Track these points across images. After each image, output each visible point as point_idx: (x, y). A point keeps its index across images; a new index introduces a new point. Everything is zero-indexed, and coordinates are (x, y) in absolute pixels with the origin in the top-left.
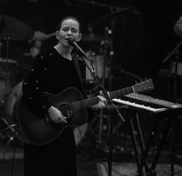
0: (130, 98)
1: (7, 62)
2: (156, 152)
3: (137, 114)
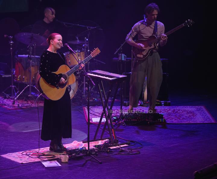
3: (102, 81)
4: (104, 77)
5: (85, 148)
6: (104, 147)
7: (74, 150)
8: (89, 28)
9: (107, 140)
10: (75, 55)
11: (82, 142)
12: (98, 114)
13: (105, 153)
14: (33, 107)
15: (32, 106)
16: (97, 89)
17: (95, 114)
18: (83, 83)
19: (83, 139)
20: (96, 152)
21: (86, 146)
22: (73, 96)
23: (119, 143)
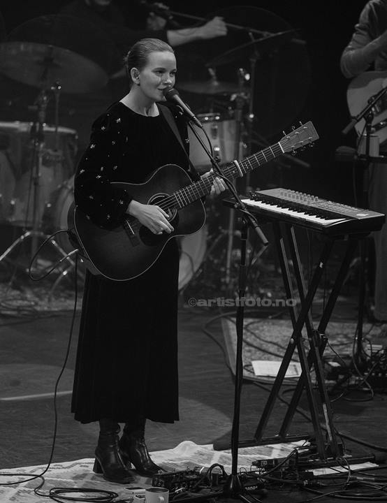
0: (280, 199)
1: (56, 131)
2: (327, 300)
3: (292, 230)
4: (302, 215)
5: (222, 467)
6: (290, 469)
7: (181, 473)
8: (257, 36)
9: (301, 443)
10: (200, 132)
11: (212, 445)
12: (272, 349)
13: (291, 491)
14: (44, 313)
15: (38, 309)
16: (274, 256)
17: (265, 346)
18: (224, 232)
19: (216, 437)
20: (260, 486)
21: (225, 463)
22: (189, 278)
23: (346, 456)
